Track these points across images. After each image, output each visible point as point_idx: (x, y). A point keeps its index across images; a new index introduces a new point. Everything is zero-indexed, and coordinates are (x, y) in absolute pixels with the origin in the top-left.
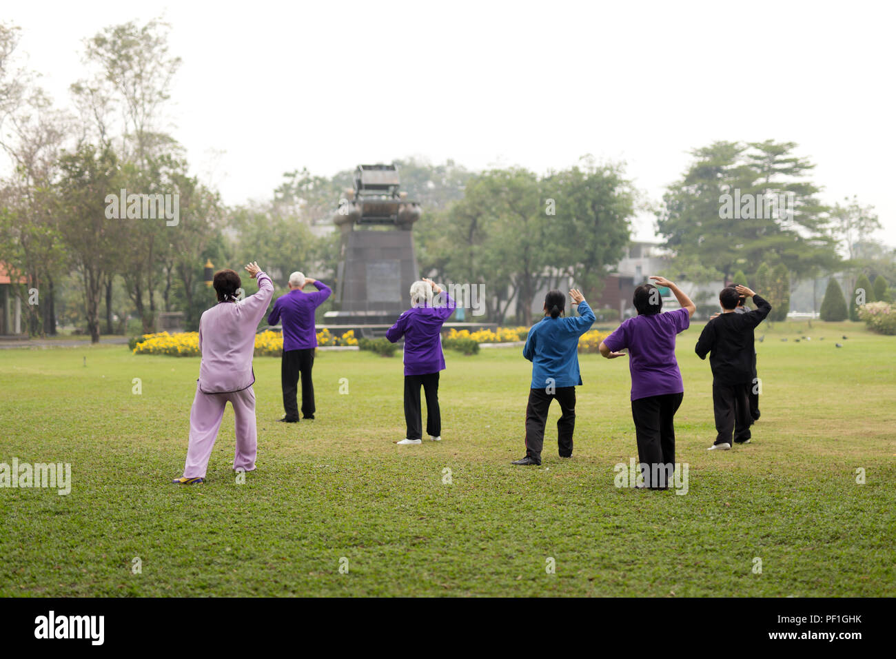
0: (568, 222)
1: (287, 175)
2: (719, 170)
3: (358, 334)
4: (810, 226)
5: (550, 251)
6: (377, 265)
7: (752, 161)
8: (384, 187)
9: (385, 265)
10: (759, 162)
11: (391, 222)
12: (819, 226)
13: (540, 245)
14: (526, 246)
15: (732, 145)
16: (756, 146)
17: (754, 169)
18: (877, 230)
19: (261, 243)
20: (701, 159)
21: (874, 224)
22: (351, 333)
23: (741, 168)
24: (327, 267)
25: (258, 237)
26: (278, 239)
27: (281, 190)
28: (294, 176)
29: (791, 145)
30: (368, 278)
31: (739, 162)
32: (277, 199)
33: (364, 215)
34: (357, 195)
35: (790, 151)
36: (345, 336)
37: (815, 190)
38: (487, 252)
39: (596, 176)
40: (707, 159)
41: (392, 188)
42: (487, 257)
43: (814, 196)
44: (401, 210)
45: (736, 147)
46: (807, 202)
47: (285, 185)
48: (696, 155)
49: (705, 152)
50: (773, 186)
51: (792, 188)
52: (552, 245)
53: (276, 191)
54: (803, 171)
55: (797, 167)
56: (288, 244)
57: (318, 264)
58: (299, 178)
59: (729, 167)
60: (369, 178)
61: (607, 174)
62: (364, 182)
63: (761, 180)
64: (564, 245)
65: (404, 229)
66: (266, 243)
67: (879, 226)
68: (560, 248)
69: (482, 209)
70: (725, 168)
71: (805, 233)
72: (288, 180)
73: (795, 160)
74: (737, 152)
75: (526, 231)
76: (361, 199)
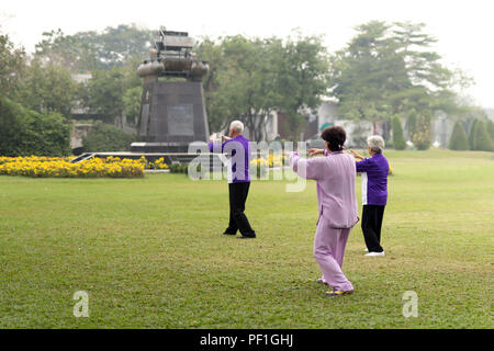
0: (283, 77)
1: (45, 34)
2: (372, 41)
3: (167, 160)
4: (435, 82)
5: (270, 97)
6: (175, 108)
7: (395, 35)
8: (177, 48)
9: (181, 108)
10: (400, 36)
11: (184, 75)
12: (441, 83)
13: (262, 93)
14: (251, 93)
15: (382, 24)
16: (399, 24)
17: (397, 41)
18: (472, 86)
19: (37, 85)
20: (361, 33)
21: (471, 82)
22: (162, 159)
23: (388, 39)
24: (85, 106)
25: (34, 81)
26: (50, 83)
27: (40, 46)
28: (51, 35)
29: (423, 25)
30: (169, 117)
31: (387, 35)
32: (38, 53)
33: (166, 69)
34: (158, 54)
35: (422, 29)
36: (157, 161)
37: (439, 57)
38: (222, 97)
39: (304, 43)
40: (365, 32)
41: (184, 50)
42: (222, 101)
43: (438, 61)
44: (194, 65)
45: (385, 25)
46: (434, 65)
47: (44, 41)
48: (357, 30)
49: (364, 28)
50: (410, 53)
51: (424, 55)
52: (271, 93)
53: (37, 46)
54: (430, 44)
55: (427, 40)
56: (59, 88)
57: (79, 103)
58: (55, 36)
59: (381, 39)
60: (169, 41)
61: (312, 42)
62: (165, 44)
63: (402, 49)
64: (280, 93)
65: (193, 80)
66: (41, 86)
67: (474, 83)
68: (279, 96)
69: (217, 65)
70: (377, 39)
71: (432, 88)
72: (46, 38)
73: (425, 36)
74: (386, 28)
75: (250, 83)
76: (162, 57)
